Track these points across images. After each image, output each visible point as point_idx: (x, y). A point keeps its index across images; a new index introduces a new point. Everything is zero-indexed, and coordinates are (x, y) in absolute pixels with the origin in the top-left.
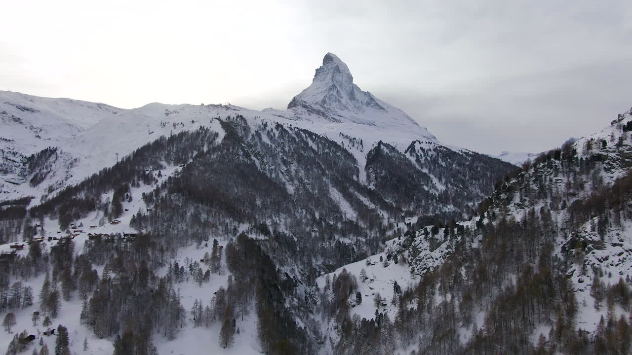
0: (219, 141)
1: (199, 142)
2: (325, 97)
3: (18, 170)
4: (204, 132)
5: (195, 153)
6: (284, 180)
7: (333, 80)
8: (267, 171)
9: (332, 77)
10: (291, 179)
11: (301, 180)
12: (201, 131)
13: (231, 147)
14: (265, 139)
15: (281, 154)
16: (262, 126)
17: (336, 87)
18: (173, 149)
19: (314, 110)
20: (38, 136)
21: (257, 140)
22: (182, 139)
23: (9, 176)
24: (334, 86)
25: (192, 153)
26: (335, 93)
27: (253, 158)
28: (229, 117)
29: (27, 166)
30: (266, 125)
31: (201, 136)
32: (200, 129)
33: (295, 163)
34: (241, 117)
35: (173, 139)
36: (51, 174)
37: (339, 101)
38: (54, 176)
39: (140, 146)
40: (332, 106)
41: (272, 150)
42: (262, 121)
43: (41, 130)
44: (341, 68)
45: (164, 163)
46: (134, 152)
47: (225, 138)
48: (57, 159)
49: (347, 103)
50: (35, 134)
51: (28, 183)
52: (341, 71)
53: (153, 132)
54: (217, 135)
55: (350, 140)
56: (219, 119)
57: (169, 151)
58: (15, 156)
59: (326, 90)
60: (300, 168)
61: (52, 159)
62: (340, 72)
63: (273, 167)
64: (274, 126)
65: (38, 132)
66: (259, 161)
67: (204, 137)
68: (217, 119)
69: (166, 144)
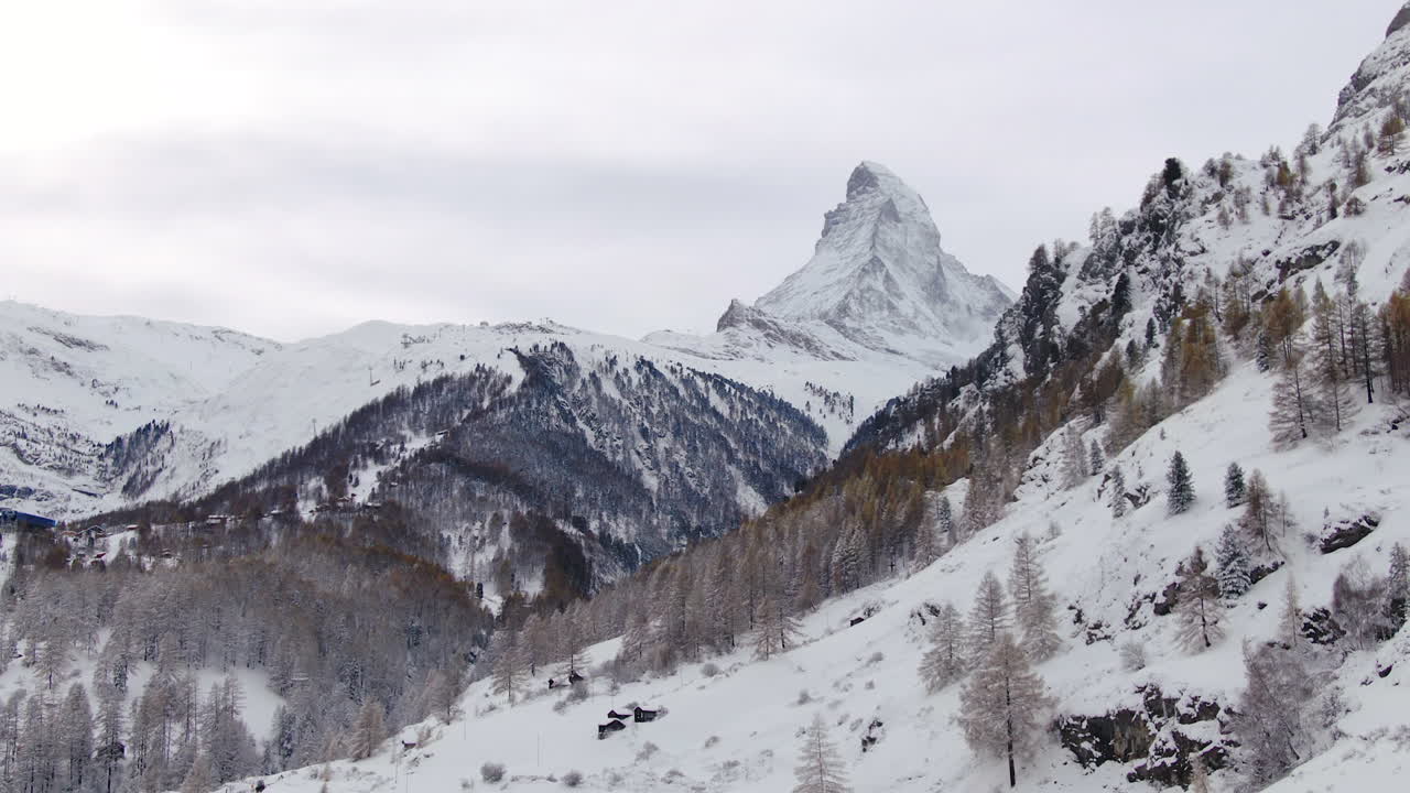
0: (513, 389)
1: (474, 392)
2: (846, 297)
3: (93, 470)
4: (484, 375)
5: (466, 413)
6: (639, 465)
7: (874, 245)
8: (608, 449)
9: (875, 235)
10: (656, 465)
11: (674, 466)
12: (478, 375)
13: (535, 401)
14: (609, 388)
15: (638, 417)
16: (605, 364)
17: (883, 265)
18: (424, 409)
19: (783, 332)
20: (112, 402)
21: (591, 390)
22: (441, 389)
23: (78, 480)
24: (876, 263)
25: (461, 412)
26: (880, 286)
27: (580, 424)
28: (536, 347)
29: (109, 461)
30: (613, 362)
31: (477, 383)
32: (477, 370)
33: (669, 436)
34: (562, 345)
35: (421, 391)
36: (166, 473)
37: (891, 307)
38: (172, 477)
39: (358, 406)
40: (868, 323)
41: (619, 411)
42: (607, 353)
43: (117, 389)
44: (902, 207)
45: (407, 433)
46: (345, 418)
47: (524, 385)
48: (173, 444)
49: (917, 312)
50: (104, 400)
51: (119, 493)
52: (901, 216)
53: (378, 382)
54: (509, 380)
55: (827, 398)
56: (516, 351)
57: (417, 413)
58: (75, 442)
59: (851, 276)
60: (678, 446)
61: (164, 443)
62: (898, 220)
63: (620, 442)
64: (631, 365)
65: (111, 393)
66: (593, 433)
67: (483, 386)
68: (511, 350)
69: (410, 401)
